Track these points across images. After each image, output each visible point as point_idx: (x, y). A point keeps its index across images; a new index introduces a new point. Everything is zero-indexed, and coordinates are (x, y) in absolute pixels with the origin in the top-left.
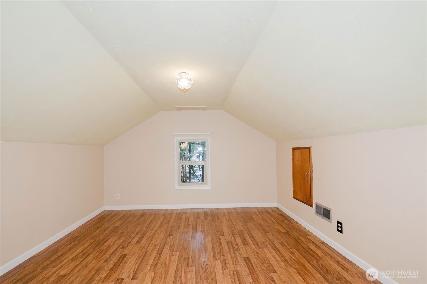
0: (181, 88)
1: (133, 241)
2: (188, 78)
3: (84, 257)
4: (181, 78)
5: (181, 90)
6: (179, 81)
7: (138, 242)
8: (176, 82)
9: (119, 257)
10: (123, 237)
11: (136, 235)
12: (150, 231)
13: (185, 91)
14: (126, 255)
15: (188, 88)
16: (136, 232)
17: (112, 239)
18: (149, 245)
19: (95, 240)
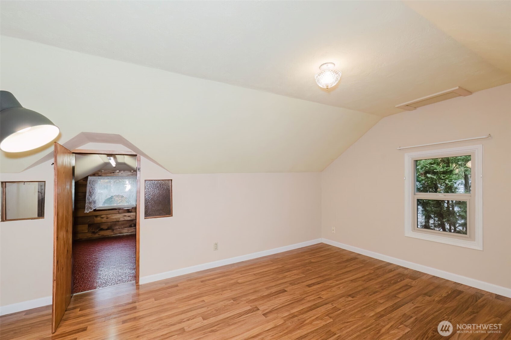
0: (322, 87)
1: (307, 281)
2: (332, 71)
3: (262, 276)
4: (322, 72)
5: (322, 89)
6: (319, 77)
7: (309, 286)
8: (315, 78)
9: (279, 290)
10: (304, 274)
11: (315, 278)
12: (336, 280)
13: (328, 90)
14: (286, 291)
15: (333, 86)
16: (322, 275)
17: (294, 271)
18: (315, 294)
19: (283, 267)
